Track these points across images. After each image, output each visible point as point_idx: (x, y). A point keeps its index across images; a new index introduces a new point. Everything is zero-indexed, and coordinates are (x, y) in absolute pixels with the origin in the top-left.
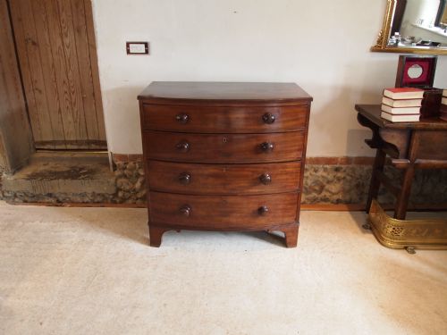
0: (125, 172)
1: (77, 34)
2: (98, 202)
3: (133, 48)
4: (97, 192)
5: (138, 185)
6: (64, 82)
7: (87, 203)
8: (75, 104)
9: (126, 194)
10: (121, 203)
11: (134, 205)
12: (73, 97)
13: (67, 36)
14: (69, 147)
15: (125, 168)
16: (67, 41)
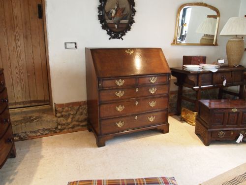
0: (63, 113)
1: (25, 39)
2: (46, 134)
3: (69, 46)
4: (46, 128)
5: (69, 120)
6: (16, 67)
7: (39, 135)
8: (22, 80)
9: (63, 126)
10: (59, 132)
11: (68, 132)
12: (22, 75)
13: (19, 41)
14: (18, 106)
15: (63, 111)
16: (19, 43)
